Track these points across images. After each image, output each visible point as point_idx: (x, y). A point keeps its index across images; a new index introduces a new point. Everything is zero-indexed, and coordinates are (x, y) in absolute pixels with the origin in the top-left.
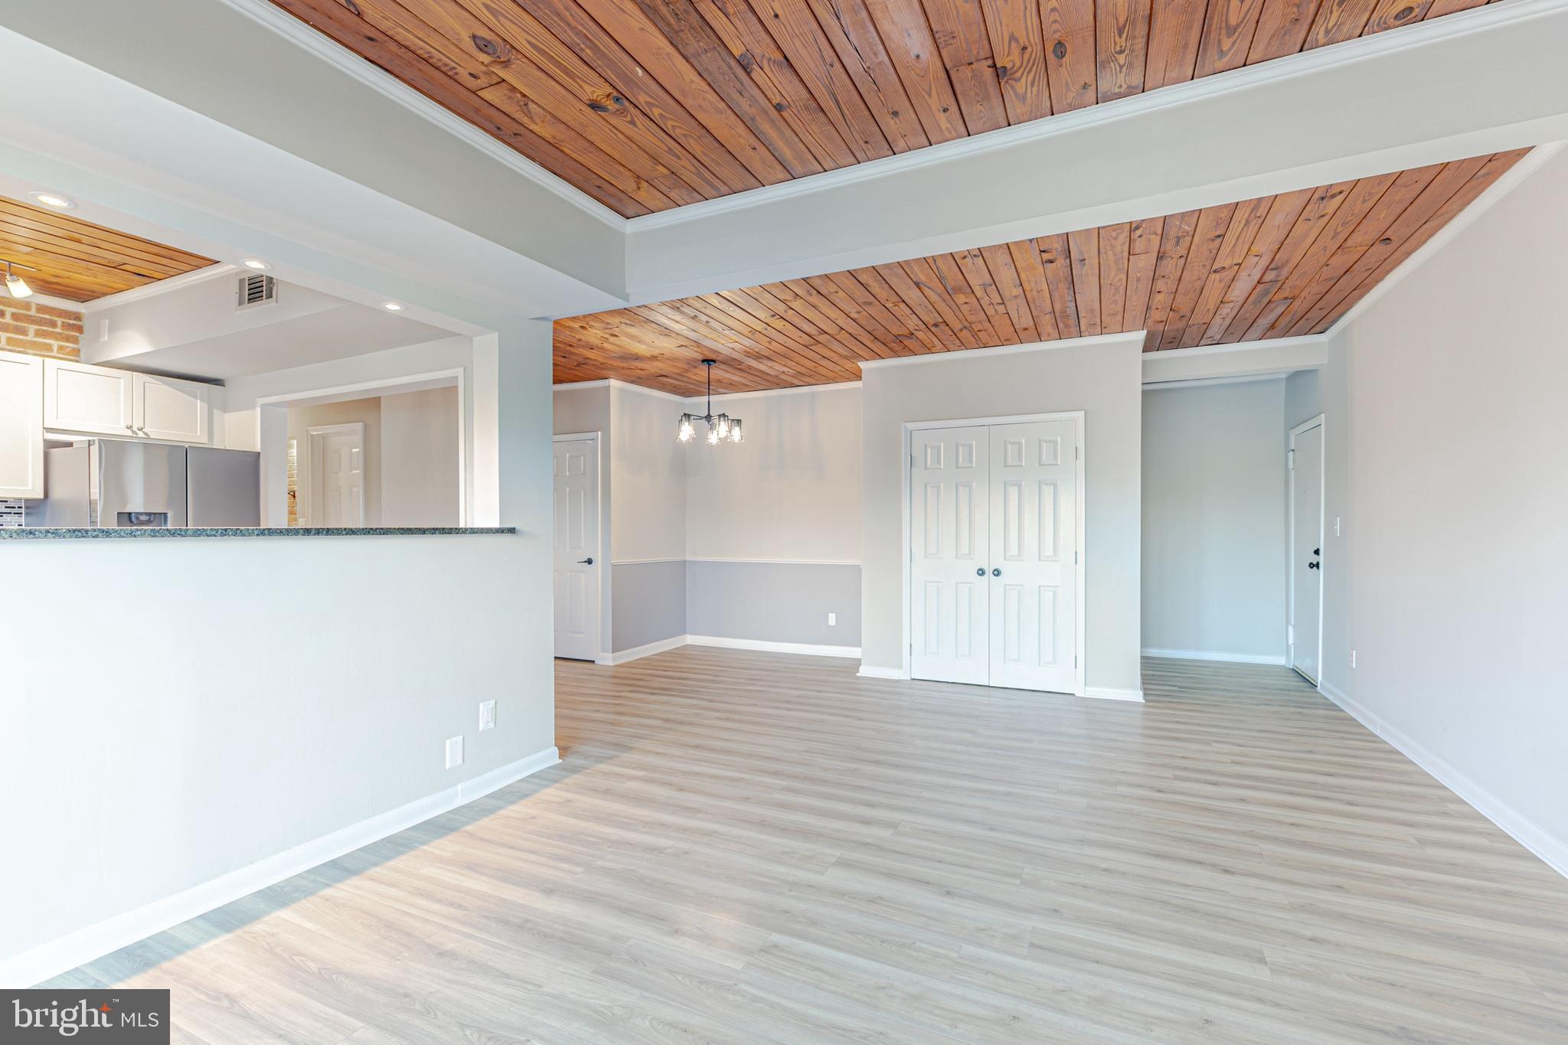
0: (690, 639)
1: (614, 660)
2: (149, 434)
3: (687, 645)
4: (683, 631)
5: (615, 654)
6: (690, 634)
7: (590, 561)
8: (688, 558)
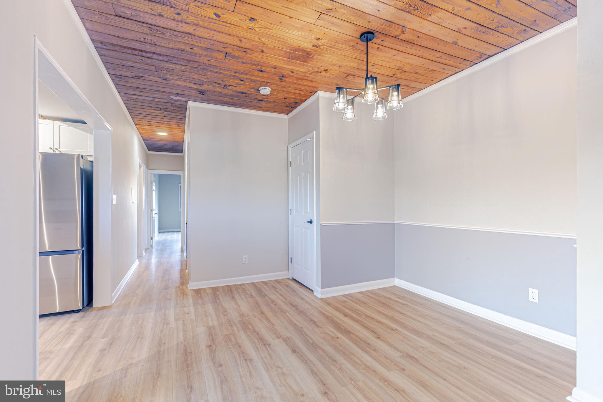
0: (398, 282)
1: (322, 293)
2: (62, 151)
3: (395, 286)
4: (392, 275)
5: (322, 290)
6: (397, 278)
7: (311, 222)
8: (396, 222)
